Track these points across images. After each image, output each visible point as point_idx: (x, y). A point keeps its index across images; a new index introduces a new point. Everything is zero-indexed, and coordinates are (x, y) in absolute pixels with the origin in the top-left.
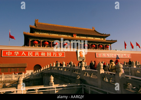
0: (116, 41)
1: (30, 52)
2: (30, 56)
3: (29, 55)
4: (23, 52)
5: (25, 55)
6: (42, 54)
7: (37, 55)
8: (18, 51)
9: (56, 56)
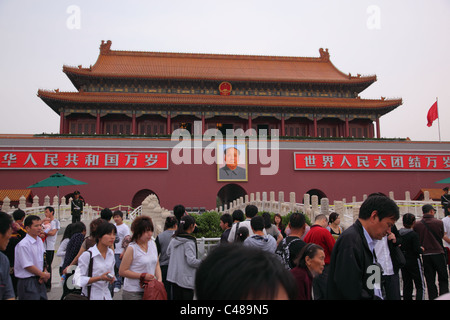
0: (396, 103)
1: (51, 154)
2: (51, 165)
3: (46, 164)
4: (30, 155)
5: (35, 164)
6: (90, 160)
7: (72, 164)
8: (14, 153)
9: (135, 165)
